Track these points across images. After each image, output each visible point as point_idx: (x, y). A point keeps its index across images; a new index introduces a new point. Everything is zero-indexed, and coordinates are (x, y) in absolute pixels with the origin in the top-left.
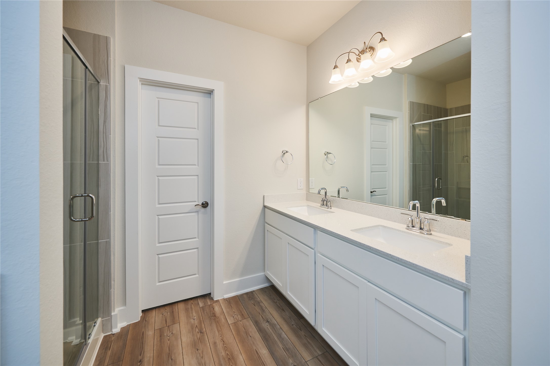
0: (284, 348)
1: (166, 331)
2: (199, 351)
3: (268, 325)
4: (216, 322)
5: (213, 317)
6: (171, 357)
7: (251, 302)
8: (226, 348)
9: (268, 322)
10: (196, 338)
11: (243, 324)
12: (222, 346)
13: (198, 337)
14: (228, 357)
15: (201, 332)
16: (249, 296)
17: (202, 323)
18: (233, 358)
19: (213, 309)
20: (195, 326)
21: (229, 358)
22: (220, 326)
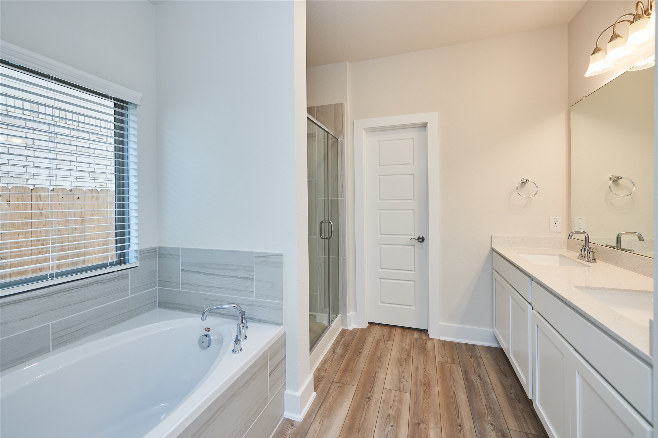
0: (487, 405)
1: (382, 343)
2: (402, 366)
3: (479, 379)
4: (424, 354)
5: (422, 349)
6: (380, 360)
7: (469, 354)
8: (425, 376)
9: (480, 377)
10: (403, 357)
11: (450, 367)
12: (422, 373)
13: (405, 357)
14: (425, 382)
15: (408, 355)
16: (468, 347)
17: (412, 350)
18: (429, 385)
19: (426, 344)
20: (405, 349)
21: (425, 384)
22: (427, 359)
